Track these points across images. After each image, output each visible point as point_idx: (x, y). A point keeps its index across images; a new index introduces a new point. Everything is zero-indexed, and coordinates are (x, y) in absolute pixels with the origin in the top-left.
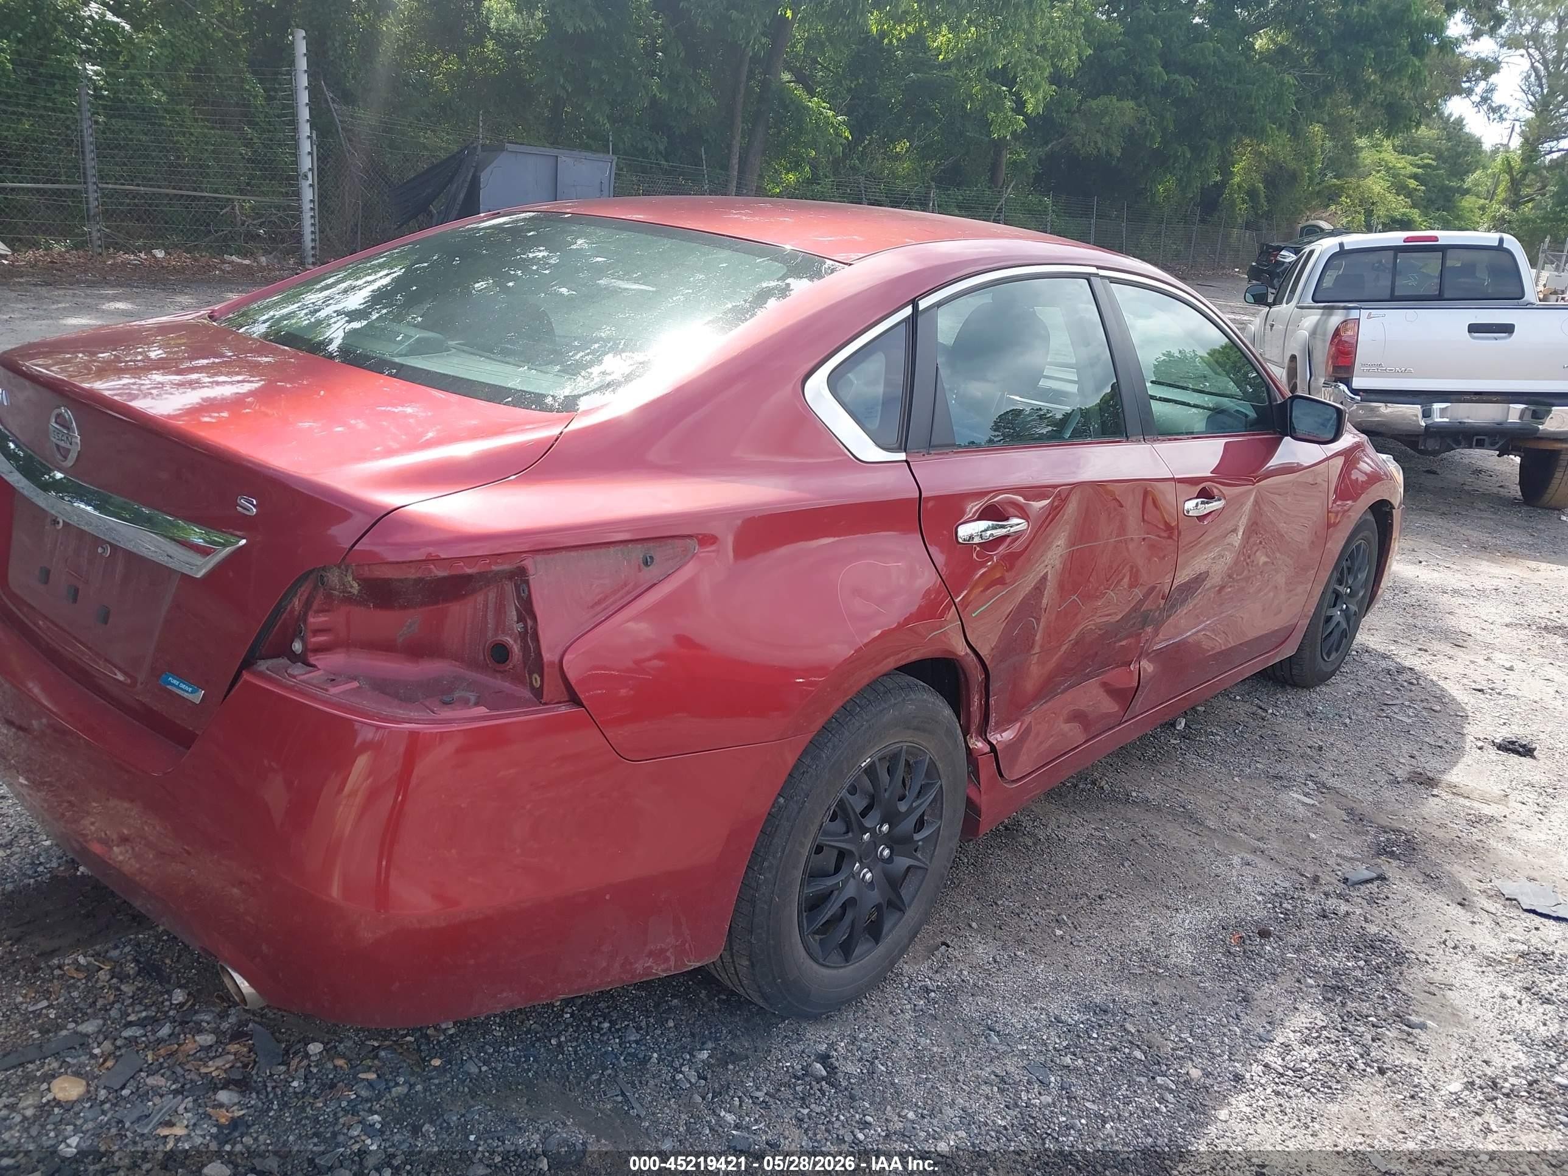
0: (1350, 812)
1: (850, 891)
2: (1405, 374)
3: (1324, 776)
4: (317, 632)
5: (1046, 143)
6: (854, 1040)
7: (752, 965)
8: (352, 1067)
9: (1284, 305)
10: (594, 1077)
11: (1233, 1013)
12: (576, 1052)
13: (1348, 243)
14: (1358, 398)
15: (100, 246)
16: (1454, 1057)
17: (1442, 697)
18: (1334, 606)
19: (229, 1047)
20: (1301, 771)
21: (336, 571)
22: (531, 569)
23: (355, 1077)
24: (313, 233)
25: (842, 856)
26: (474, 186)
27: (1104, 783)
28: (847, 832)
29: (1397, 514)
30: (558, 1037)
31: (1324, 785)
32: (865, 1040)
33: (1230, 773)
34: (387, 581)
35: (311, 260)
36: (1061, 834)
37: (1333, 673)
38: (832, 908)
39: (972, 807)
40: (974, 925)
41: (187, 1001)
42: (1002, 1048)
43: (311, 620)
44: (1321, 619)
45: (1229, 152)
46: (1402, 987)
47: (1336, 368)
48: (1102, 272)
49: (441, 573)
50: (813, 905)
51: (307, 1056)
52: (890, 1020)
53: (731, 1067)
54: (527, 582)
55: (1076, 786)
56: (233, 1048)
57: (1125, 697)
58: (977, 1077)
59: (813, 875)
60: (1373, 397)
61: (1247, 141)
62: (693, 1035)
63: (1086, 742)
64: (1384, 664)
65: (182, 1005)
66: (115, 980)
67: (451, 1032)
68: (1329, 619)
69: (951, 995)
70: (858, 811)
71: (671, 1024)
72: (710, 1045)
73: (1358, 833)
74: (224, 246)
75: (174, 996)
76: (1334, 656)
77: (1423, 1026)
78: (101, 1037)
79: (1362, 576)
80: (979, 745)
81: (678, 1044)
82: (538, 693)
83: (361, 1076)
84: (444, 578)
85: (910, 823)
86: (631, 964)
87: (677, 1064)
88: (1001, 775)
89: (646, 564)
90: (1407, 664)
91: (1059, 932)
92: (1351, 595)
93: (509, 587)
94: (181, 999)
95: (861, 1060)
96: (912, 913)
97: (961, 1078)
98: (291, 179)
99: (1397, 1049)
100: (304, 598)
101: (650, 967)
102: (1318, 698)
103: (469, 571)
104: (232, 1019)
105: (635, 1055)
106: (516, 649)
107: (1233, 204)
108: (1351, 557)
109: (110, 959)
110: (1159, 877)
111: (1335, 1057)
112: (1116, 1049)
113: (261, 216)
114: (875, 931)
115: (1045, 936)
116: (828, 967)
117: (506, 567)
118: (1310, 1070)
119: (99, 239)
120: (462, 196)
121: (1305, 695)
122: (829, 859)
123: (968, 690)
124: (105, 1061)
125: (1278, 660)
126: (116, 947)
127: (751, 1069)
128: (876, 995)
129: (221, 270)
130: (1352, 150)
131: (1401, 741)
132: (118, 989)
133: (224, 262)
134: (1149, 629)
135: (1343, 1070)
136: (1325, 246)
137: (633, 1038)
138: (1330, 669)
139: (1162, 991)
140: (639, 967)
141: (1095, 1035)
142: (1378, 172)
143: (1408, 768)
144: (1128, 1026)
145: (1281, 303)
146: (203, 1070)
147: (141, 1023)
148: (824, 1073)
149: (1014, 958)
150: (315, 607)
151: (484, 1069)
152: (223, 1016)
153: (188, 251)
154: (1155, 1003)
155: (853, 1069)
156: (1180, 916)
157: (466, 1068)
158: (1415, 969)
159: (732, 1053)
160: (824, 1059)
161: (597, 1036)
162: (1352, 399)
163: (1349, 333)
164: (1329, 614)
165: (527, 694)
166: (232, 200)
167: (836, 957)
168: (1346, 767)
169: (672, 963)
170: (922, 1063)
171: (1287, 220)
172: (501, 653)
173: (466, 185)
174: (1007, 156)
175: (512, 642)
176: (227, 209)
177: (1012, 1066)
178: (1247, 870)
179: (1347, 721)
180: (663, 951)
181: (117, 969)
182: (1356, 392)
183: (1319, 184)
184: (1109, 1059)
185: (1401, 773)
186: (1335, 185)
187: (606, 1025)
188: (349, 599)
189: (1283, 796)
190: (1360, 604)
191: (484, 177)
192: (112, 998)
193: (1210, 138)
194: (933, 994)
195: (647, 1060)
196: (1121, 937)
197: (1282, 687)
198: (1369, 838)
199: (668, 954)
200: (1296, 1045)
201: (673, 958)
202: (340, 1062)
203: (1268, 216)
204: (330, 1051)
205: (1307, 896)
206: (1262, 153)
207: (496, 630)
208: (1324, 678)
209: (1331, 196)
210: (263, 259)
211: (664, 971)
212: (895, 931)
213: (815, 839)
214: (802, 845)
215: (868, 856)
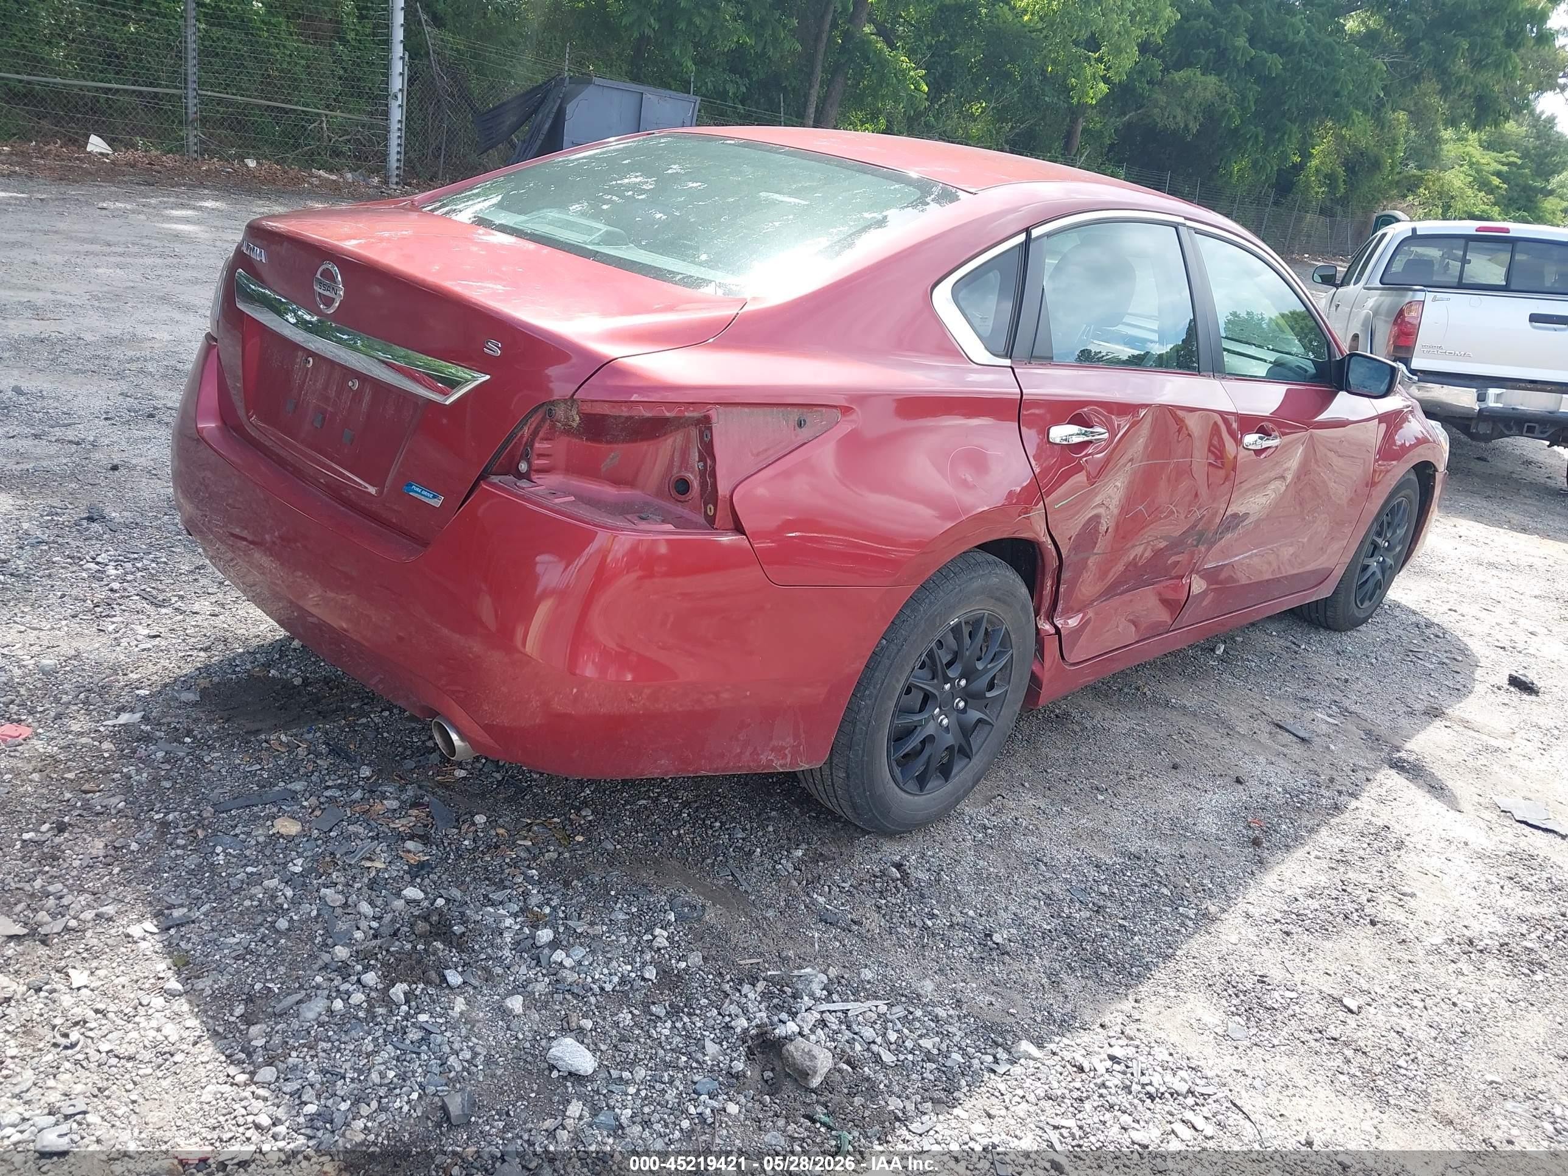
0: (1369, 733)
1: (930, 729)
2: (1465, 357)
3: (1347, 703)
4: (540, 456)
5: (1125, 114)
6: (923, 856)
7: (848, 777)
8: (510, 835)
9: (1352, 286)
10: (709, 861)
11: (1249, 870)
12: (693, 843)
13: (1423, 228)
14: (1416, 378)
15: (196, 152)
16: (1438, 919)
17: (1464, 651)
18: (1372, 556)
19: (410, 812)
20: (1328, 696)
21: (563, 406)
22: (714, 419)
23: (514, 843)
24: (398, 153)
25: (927, 698)
26: (559, 118)
27: (1146, 690)
28: (933, 678)
29: (1439, 477)
30: (678, 829)
31: (1346, 710)
32: (933, 857)
33: (1261, 692)
34: (604, 417)
35: (395, 180)
36: (1106, 725)
37: (1365, 621)
38: (914, 742)
39: (1035, 682)
40: (1026, 784)
41: (372, 776)
42: (1048, 875)
43: (537, 445)
44: (1357, 568)
45: (1311, 135)
46: (1399, 866)
47: (1397, 347)
48: (1189, 223)
49: (648, 414)
50: (900, 736)
51: (474, 824)
52: (953, 845)
53: (821, 864)
54: (710, 429)
55: (1120, 690)
56: (414, 812)
57: (1175, 606)
58: (1027, 893)
59: (902, 710)
60: (1430, 378)
61: (1330, 124)
62: (789, 839)
63: (1137, 642)
64: (1414, 619)
65: (368, 778)
66: (311, 756)
67: (590, 818)
68: (1365, 568)
69: (1005, 832)
70: (944, 662)
71: (771, 829)
72: (804, 846)
73: (1372, 749)
74: (310, 160)
75: (362, 771)
76: (1367, 604)
77: (1413, 895)
78: (307, 795)
79: (1400, 532)
80: (1047, 627)
81: (777, 844)
82: (711, 521)
83: (519, 842)
84: (648, 419)
85: (985, 680)
86: (758, 754)
87: (776, 858)
88: (1063, 658)
89: (800, 425)
90: (1436, 621)
91: (1100, 797)
92: (1389, 549)
93: (694, 433)
94: (368, 774)
95: (929, 870)
96: (977, 762)
97: (1013, 892)
98: (380, 98)
99: (1388, 909)
100: (533, 427)
101: (772, 761)
102: (1348, 641)
103: (668, 414)
104: (411, 793)
105: (741, 849)
106: (696, 484)
107: (1308, 187)
108: (1392, 512)
109: (306, 740)
110: (1192, 765)
111: (1334, 909)
112: (1146, 885)
113: (346, 133)
114: (945, 772)
115: (1089, 799)
116: (905, 791)
117: (696, 414)
118: (1311, 916)
119: (196, 144)
120: (547, 126)
121: (1336, 636)
122: (917, 698)
123: (1043, 574)
124: (313, 811)
125: (1314, 599)
126: (309, 732)
127: (838, 867)
128: (941, 826)
129: (309, 183)
130: (1434, 141)
131: (1422, 682)
132: (315, 762)
133: (312, 176)
134: (1203, 548)
135: (1339, 920)
136: (1397, 231)
137: (739, 836)
138: (1362, 616)
139: (1190, 849)
140: (763, 758)
141: (1129, 874)
142: (1462, 166)
143: (1426, 703)
144: (1157, 869)
145: (1348, 284)
146: (392, 825)
147: (340, 787)
148: (899, 876)
149: (1060, 812)
150: (541, 434)
151: (618, 847)
152: (402, 789)
153: (277, 162)
154: (1182, 857)
155: (924, 876)
156: (1209, 796)
157: (603, 844)
158: (1413, 854)
159: (821, 855)
160: (899, 866)
161: (710, 832)
162: (1410, 379)
163: (1413, 314)
164: (1366, 562)
165: (702, 520)
166: (318, 115)
167: (912, 786)
168: (1369, 697)
169: (789, 760)
170: (980, 878)
171: (1363, 208)
172: (683, 486)
173: (552, 116)
174: (1081, 125)
175: (692, 477)
176: (316, 124)
177: (1057, 888)
178: (1270, 768)
179: (1374, 661)
180: (784, 748)
181: (312, 748)
182: (1413, 372)
183: (1400, 173)
184: (1140, 892)
185: (1418, 707)
186: (1414, 176)
187: (718, 824)
188: (568, 431)
189: (1309, 715)
190: (1396, 559)
191: (570, 108)
192: (311, 768)
193: (1289, 120)
194: (990, 831)
195: (751, 853)
196: (1155, 806)
197: (1317, 628)
198: (1383, 755)
199: (787, 752)
200: (1301, 899)
201: (789, 756)
202: (501, 831)
203: (1344, 201)
204: (492, 823)
205: (1323, 791)
206: (1343, 137)
207: (680, 468)
208: (1355, 623)
209: (1411, 186)
210: (349, 176)
211: (781, 766)
212: (963, 772)
213: (907, 680)
214: (898, 681)
215: (946, 706)
